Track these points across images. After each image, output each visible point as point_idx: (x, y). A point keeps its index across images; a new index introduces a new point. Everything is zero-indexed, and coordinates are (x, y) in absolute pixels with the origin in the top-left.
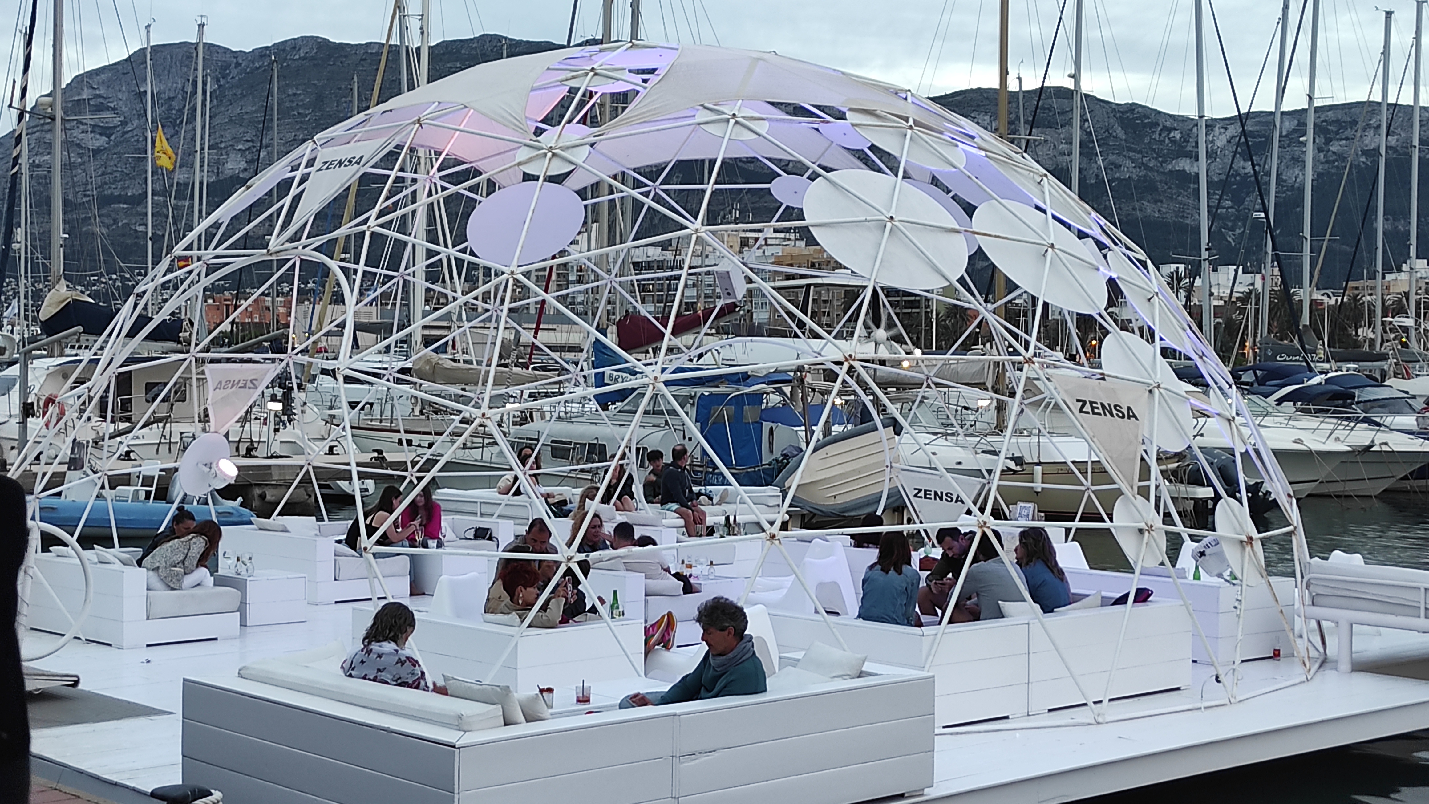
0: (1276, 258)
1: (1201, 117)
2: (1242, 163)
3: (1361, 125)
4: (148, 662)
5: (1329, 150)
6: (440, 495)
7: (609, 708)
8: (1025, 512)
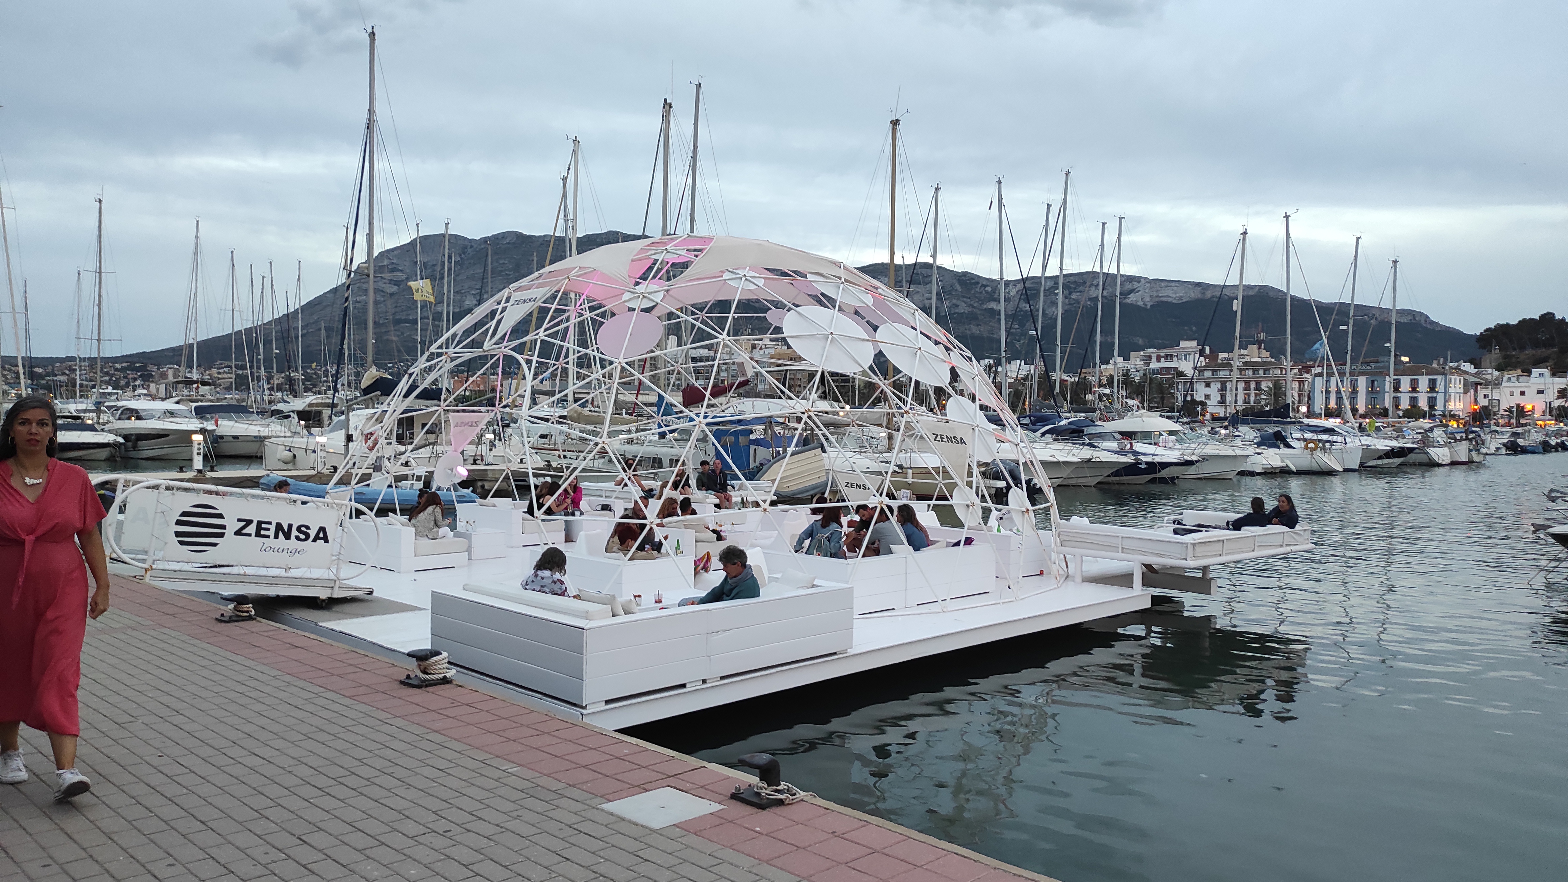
0: (1042, 356)
1: (1002, 279)
2: (1024, 305)
3: (1088, 284)
4: (415, 580)
5: (1070, 298)
6: (583, 485)
7: (673, 606)
8: (905, 495)
